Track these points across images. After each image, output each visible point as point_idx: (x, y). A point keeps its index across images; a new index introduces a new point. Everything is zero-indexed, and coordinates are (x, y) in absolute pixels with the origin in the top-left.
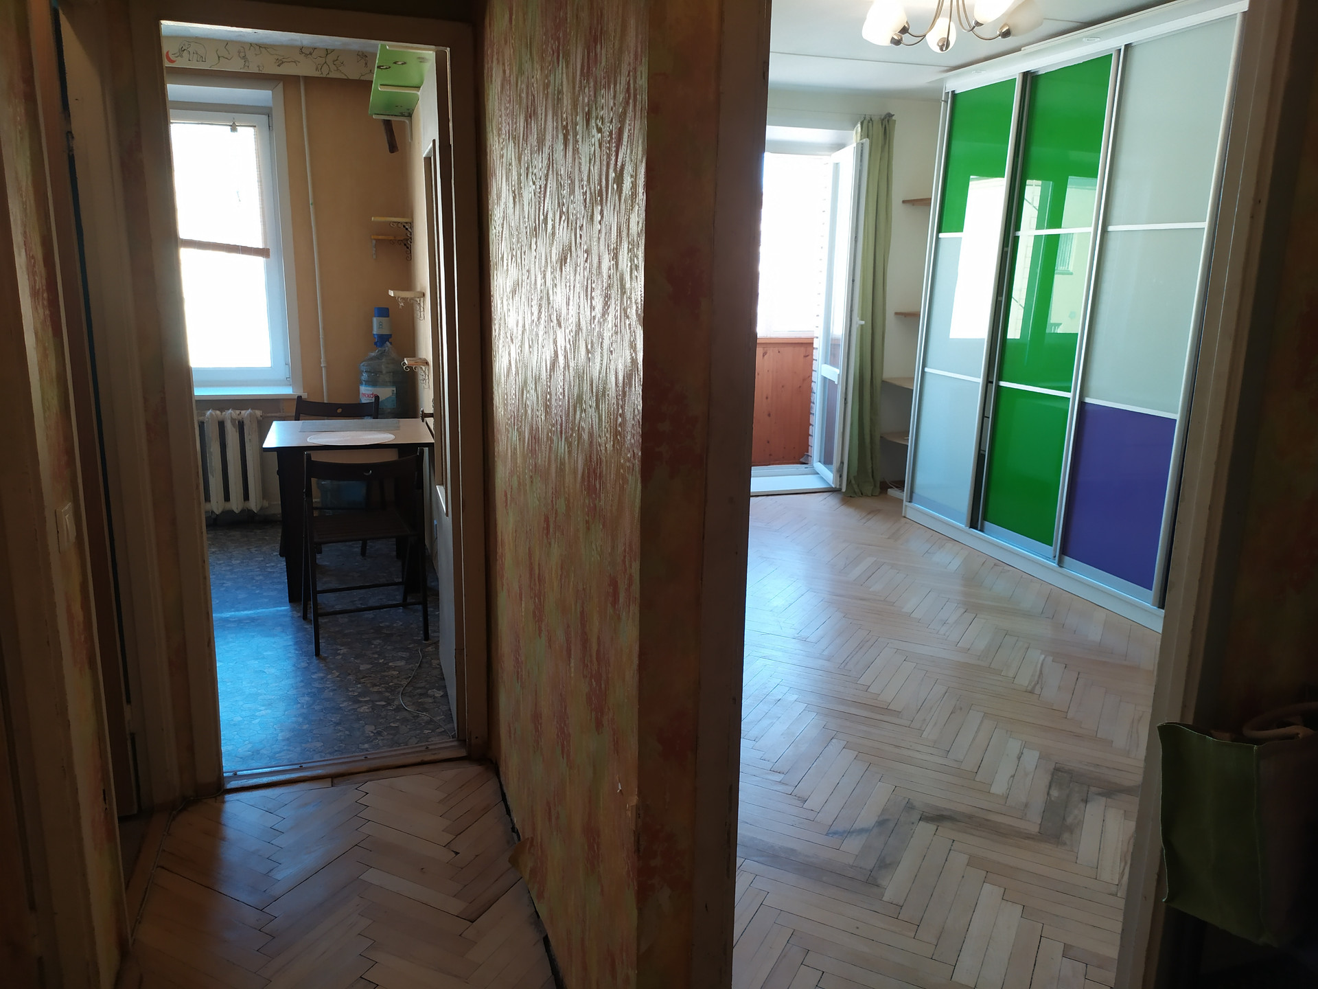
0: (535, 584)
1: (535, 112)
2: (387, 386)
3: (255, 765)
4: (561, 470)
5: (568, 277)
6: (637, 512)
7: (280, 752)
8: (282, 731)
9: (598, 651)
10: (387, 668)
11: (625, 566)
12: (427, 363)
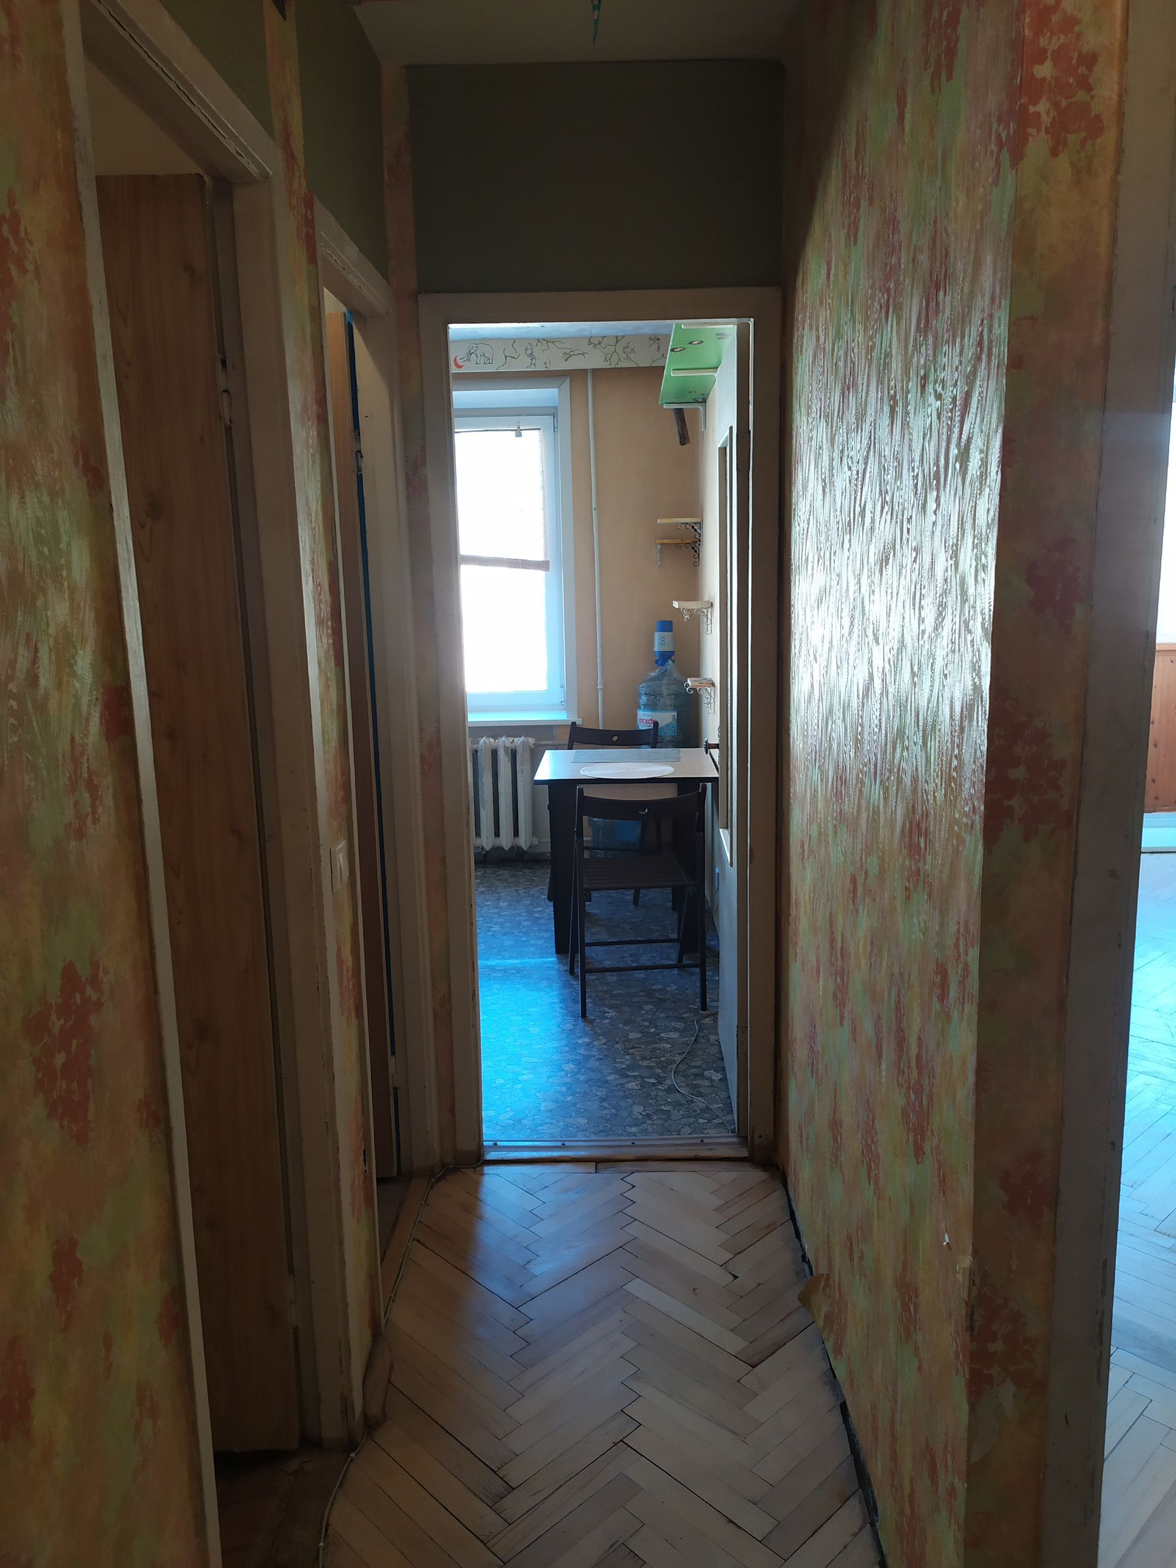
0: (837, 959)
1: (855, 384)
2: (667, 710)
3: (515, 1136)
4: (873, 822)
5: (890, 582)
6: (977, 882)
7: (541, 1125)
8: (545, 1100)
9: (919, 1057)
10: (659, 1039)
11: (958, 951)
12: (713, 684)
